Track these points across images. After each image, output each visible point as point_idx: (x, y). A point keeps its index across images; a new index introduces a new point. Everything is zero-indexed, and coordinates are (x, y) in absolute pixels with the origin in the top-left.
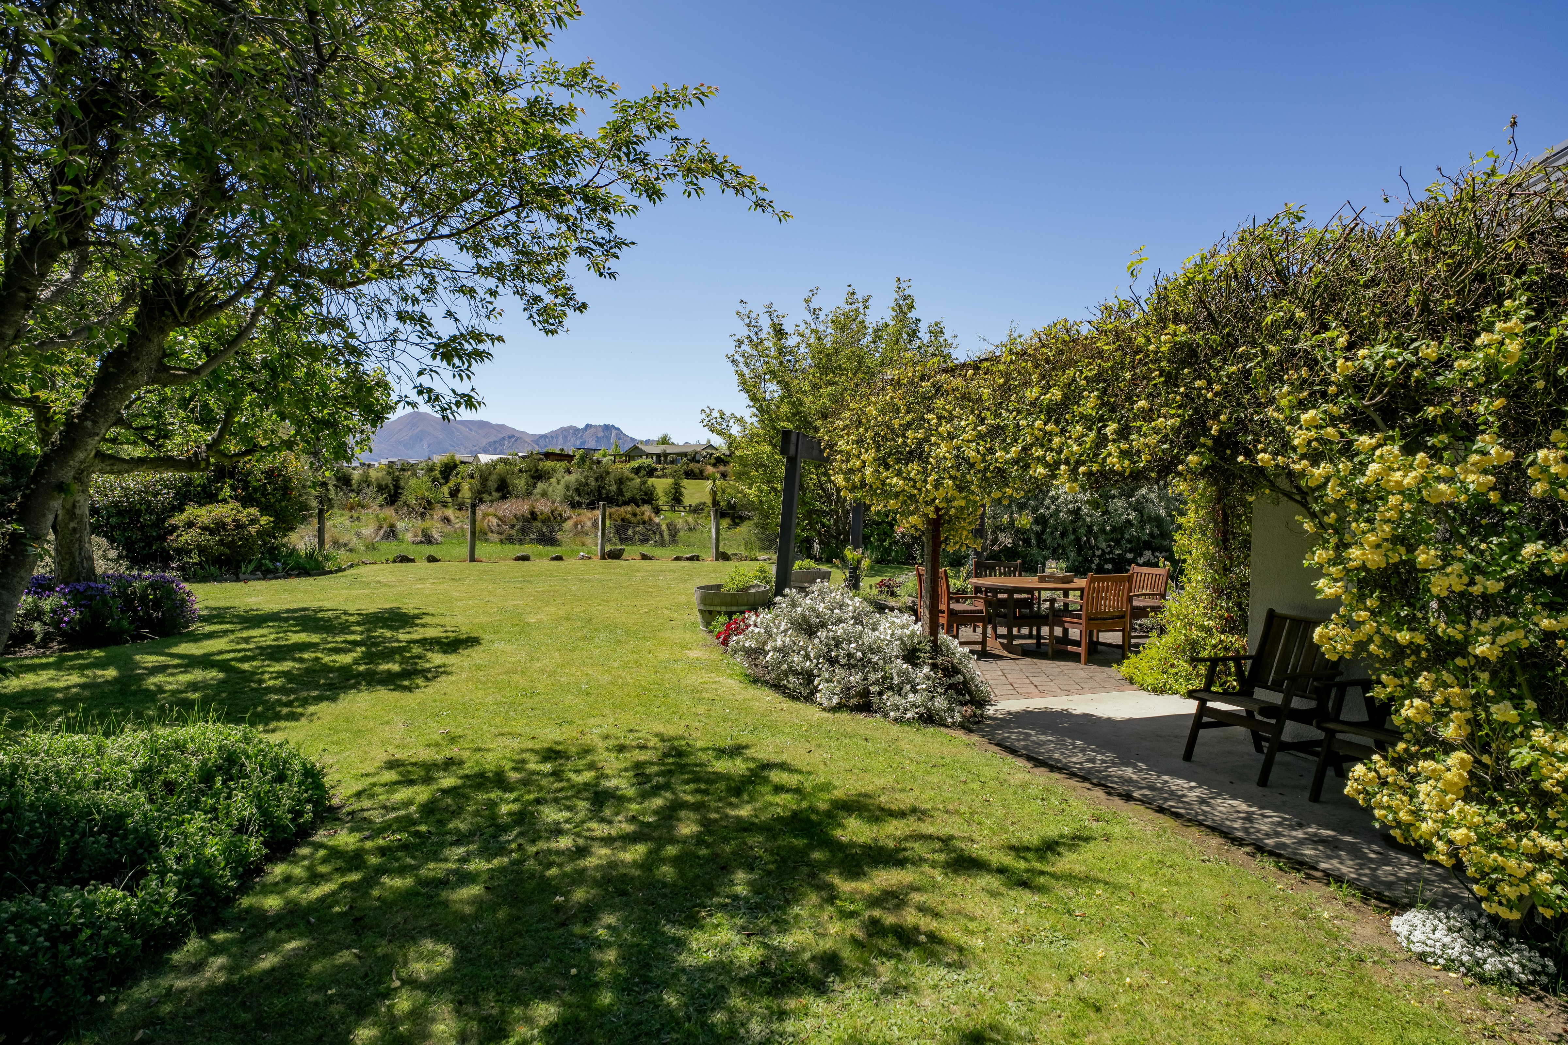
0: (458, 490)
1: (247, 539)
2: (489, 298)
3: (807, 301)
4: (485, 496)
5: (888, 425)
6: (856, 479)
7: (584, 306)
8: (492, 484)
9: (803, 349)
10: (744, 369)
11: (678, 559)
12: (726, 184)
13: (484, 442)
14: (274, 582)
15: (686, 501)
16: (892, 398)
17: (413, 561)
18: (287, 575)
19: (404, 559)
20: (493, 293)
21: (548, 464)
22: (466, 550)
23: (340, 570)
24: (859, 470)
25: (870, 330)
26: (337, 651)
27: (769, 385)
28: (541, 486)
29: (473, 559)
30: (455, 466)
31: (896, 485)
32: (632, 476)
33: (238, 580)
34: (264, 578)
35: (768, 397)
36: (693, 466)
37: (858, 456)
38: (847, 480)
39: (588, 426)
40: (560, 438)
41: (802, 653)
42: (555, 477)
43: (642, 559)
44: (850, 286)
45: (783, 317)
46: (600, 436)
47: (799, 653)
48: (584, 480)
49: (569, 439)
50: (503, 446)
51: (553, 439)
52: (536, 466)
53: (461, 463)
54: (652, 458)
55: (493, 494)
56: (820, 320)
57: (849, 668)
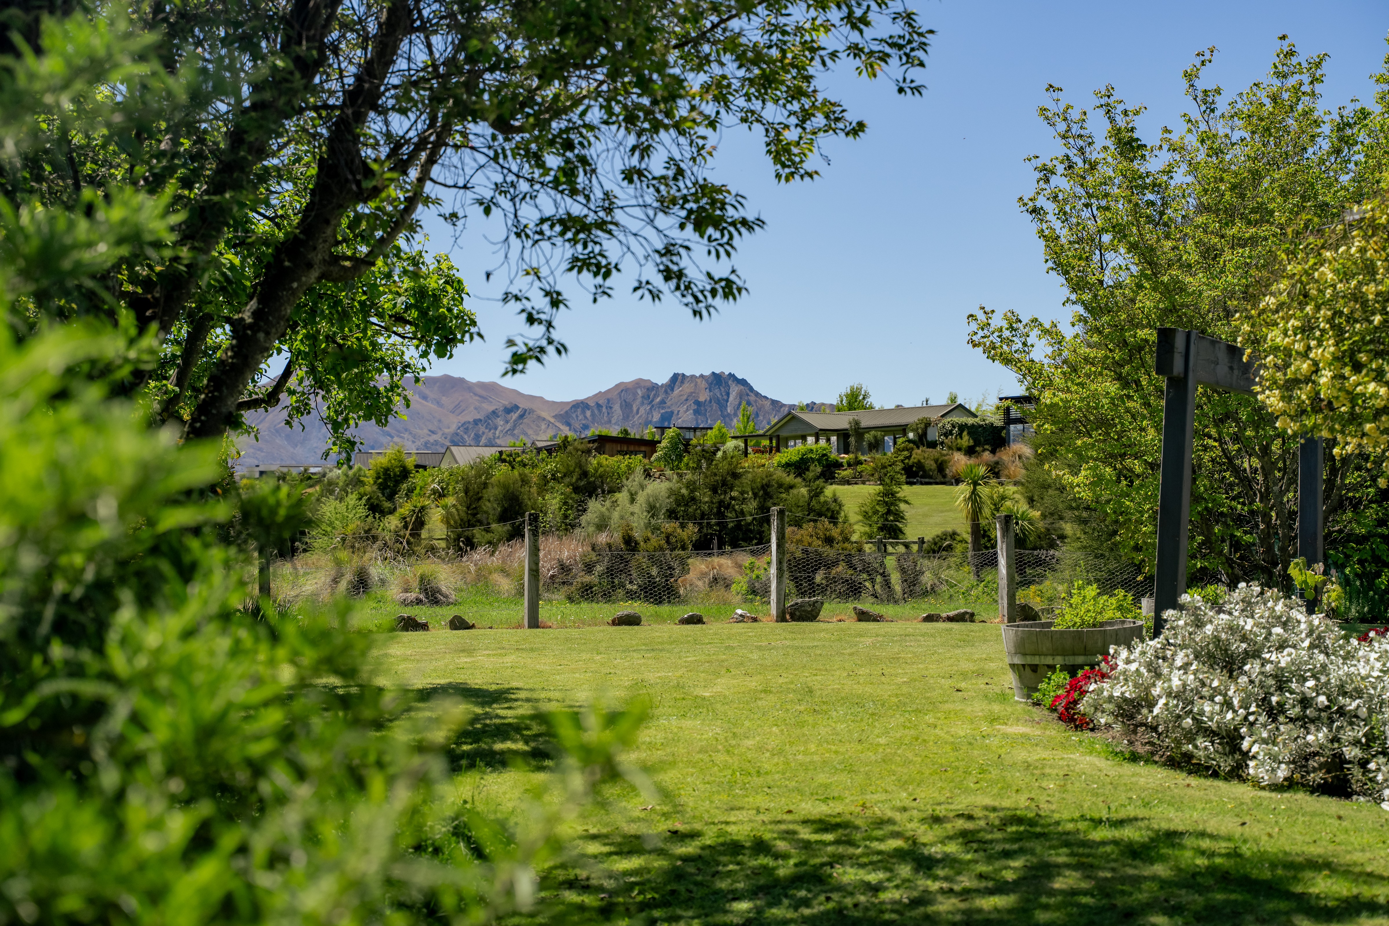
0: (420, 524)
3: (1189, 76)
4: (477, 532)
5: (1357, 296)
6: (1303, 394)
8: (491, 506)
9: (1181, 177)
10: (1057, 225)
11: (930, 618)
15: (912, 532)
16: (1363, 250)
19: (411, 625)
21: (605, 461)
24: (1308, 380)
25: (1326, 129)
27: (1109, 256)
28: (595, 507)
29: (534, 623)
30: (405, 473)
31: (1375, 395)
32: (789, 479)
35: (1108, 280)
36: (919, 454)
37: (1305, 355)
38: (1287, 399)
39: (677, 379)
40: (617, 407)
41: (1218, 699)
42: (625, 489)
43: (860, 620)
44: (1283, 38)
45: (1137, 113)
46: (702, 399)
47: (1212, 699)
48: (684, 491)
49: (635, 409)
50: (496, 429)
51: (600, 411)
52: (580, 467)
53: (417, 466)
54: (828, 440)
55: (494, 526)
56: (1218, 113)
57: (1304, 722)
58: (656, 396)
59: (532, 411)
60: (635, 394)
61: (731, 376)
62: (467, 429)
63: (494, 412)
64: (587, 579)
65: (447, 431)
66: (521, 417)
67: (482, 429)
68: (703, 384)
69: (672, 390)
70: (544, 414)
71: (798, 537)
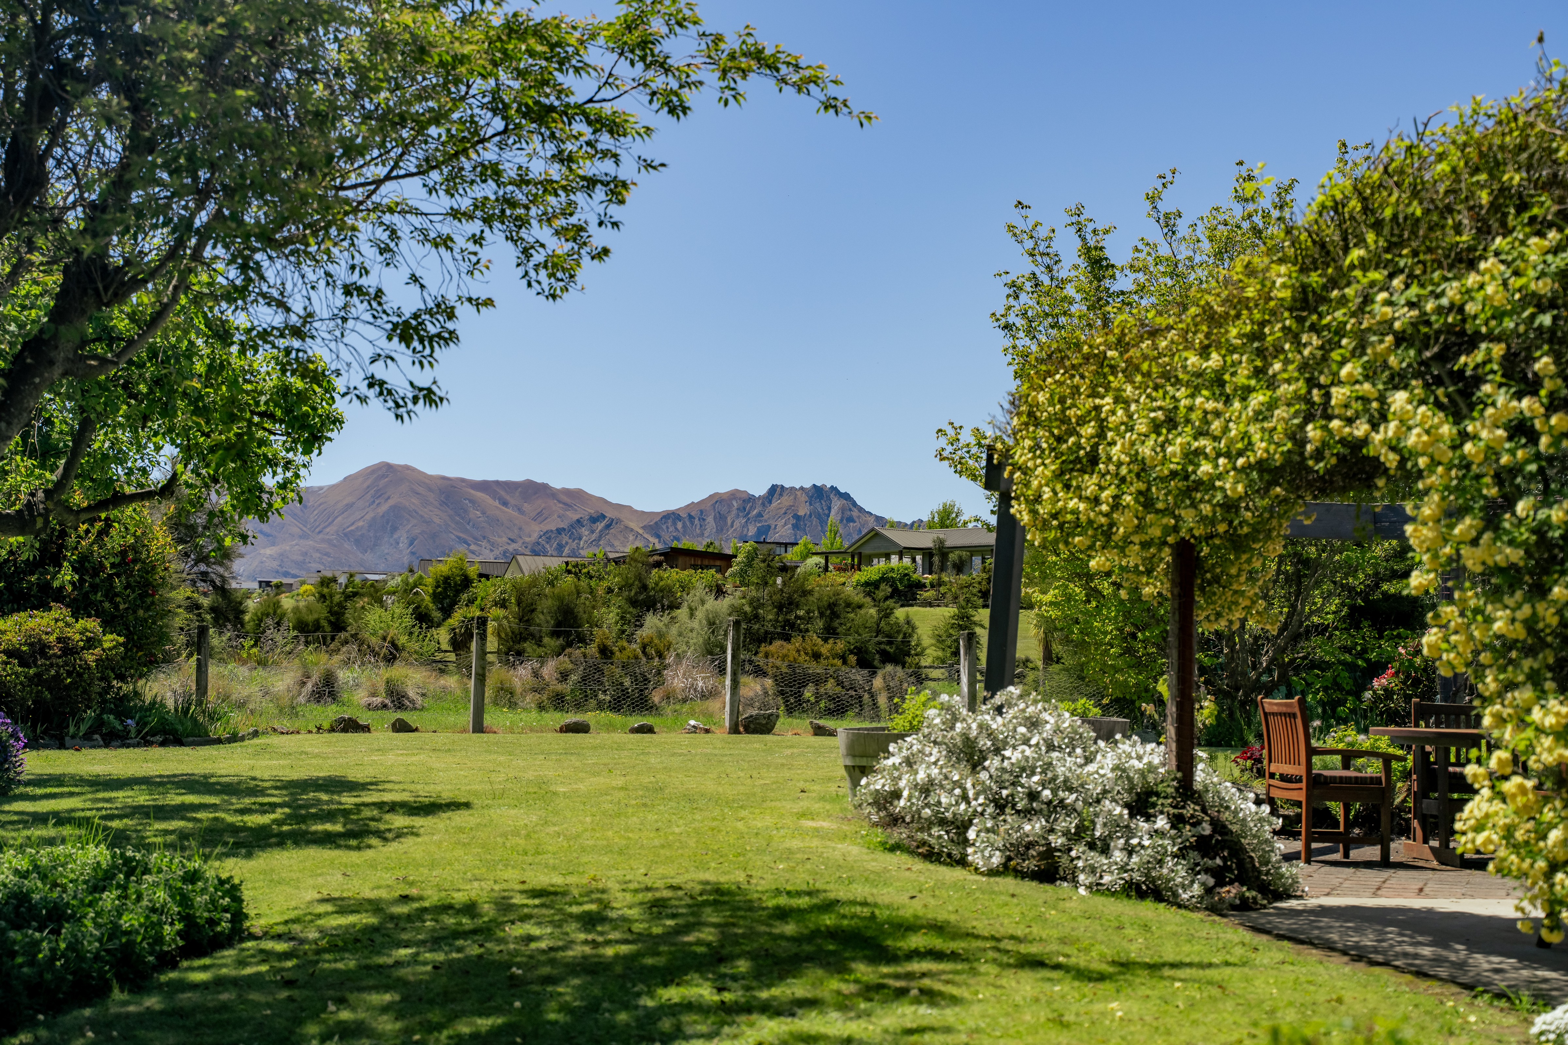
1: (80, 673)
2: (472, 247)
3: (1153, 199)
4: (529, 647)
7: (606, 251)
8: (544, 620)
10: (1027, 342)
12: (783, 81)
13: (534, 531)
14: (124, 751)
17: (366, 729)
18: (146, 743)
19: (350, 726)
20: (477, 240)
21: (672, 575)
22: (467, 718)
23: (234, 738)
26: (243, 812)
28: (652, 622)
29: (479, 727)
30: (466, 582)
32: (861, 599)
33: (62, 746)
34: (107, 745)
39: (775, 491)
40: (710, 520)
41: (957, 791)
42: (685, 604)
43: (816, 734)
44: (1241, 163)
45: (1106, 232)
46: (801, 513)
47: (951, 792)
48: (747, 609)
49: (729, 522)
50: (580, 539)
51: (692, 523)
52: (640, 580)
53: (481, 575)
54: (914, 560)
55: (546, 640)
56: (1179, 235)
57: (1027, 813)
58: (752, 508)
59: (619, 521)
60: (730, 506)
61: (834, 489)
62: (549, 538)
63: (578, 521)
64: (560, 687)
65: (527, 539)
66: (608, 526)
67: (565, 538)
68: (804, 498)
69: (770, 502)
70: (632, 525)
71: (785, 651)
